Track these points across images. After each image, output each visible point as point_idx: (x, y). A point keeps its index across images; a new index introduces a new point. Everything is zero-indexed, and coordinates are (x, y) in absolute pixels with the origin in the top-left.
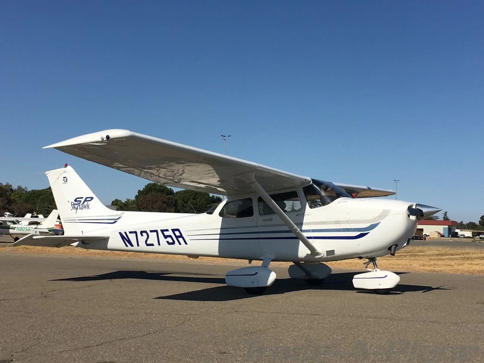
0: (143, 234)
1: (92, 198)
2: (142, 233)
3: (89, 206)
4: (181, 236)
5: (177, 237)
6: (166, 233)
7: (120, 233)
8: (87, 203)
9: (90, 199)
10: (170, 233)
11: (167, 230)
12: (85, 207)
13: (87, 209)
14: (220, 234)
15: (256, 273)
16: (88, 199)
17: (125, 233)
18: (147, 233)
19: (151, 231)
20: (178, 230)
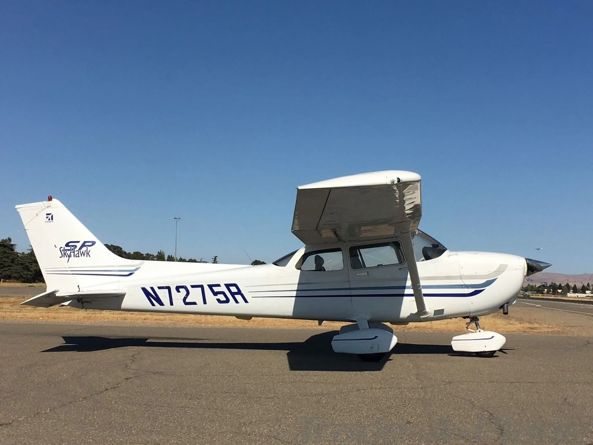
0: (180, 290)
1: (94, 243)
2: (178, 288)
3: (89, 253)
4: (239, 292)
5: (233, 294)
6: (216, 289)
7: (144, 289)
8: (86, 249)
9: (90, 244)
10: (224, 289)
11: (218, 285)
12: (83, 254)
13: (87, 256)
14: (297, 290)
15: (376, 337)
16: (86, 244)
17: (152, 288)
18: (187, 288)
19: (193, 286)
20: (235, 285)
